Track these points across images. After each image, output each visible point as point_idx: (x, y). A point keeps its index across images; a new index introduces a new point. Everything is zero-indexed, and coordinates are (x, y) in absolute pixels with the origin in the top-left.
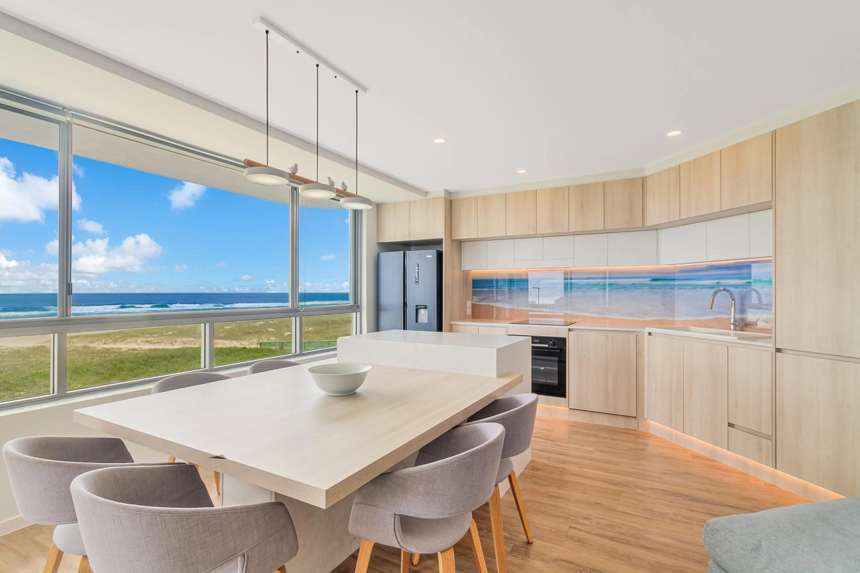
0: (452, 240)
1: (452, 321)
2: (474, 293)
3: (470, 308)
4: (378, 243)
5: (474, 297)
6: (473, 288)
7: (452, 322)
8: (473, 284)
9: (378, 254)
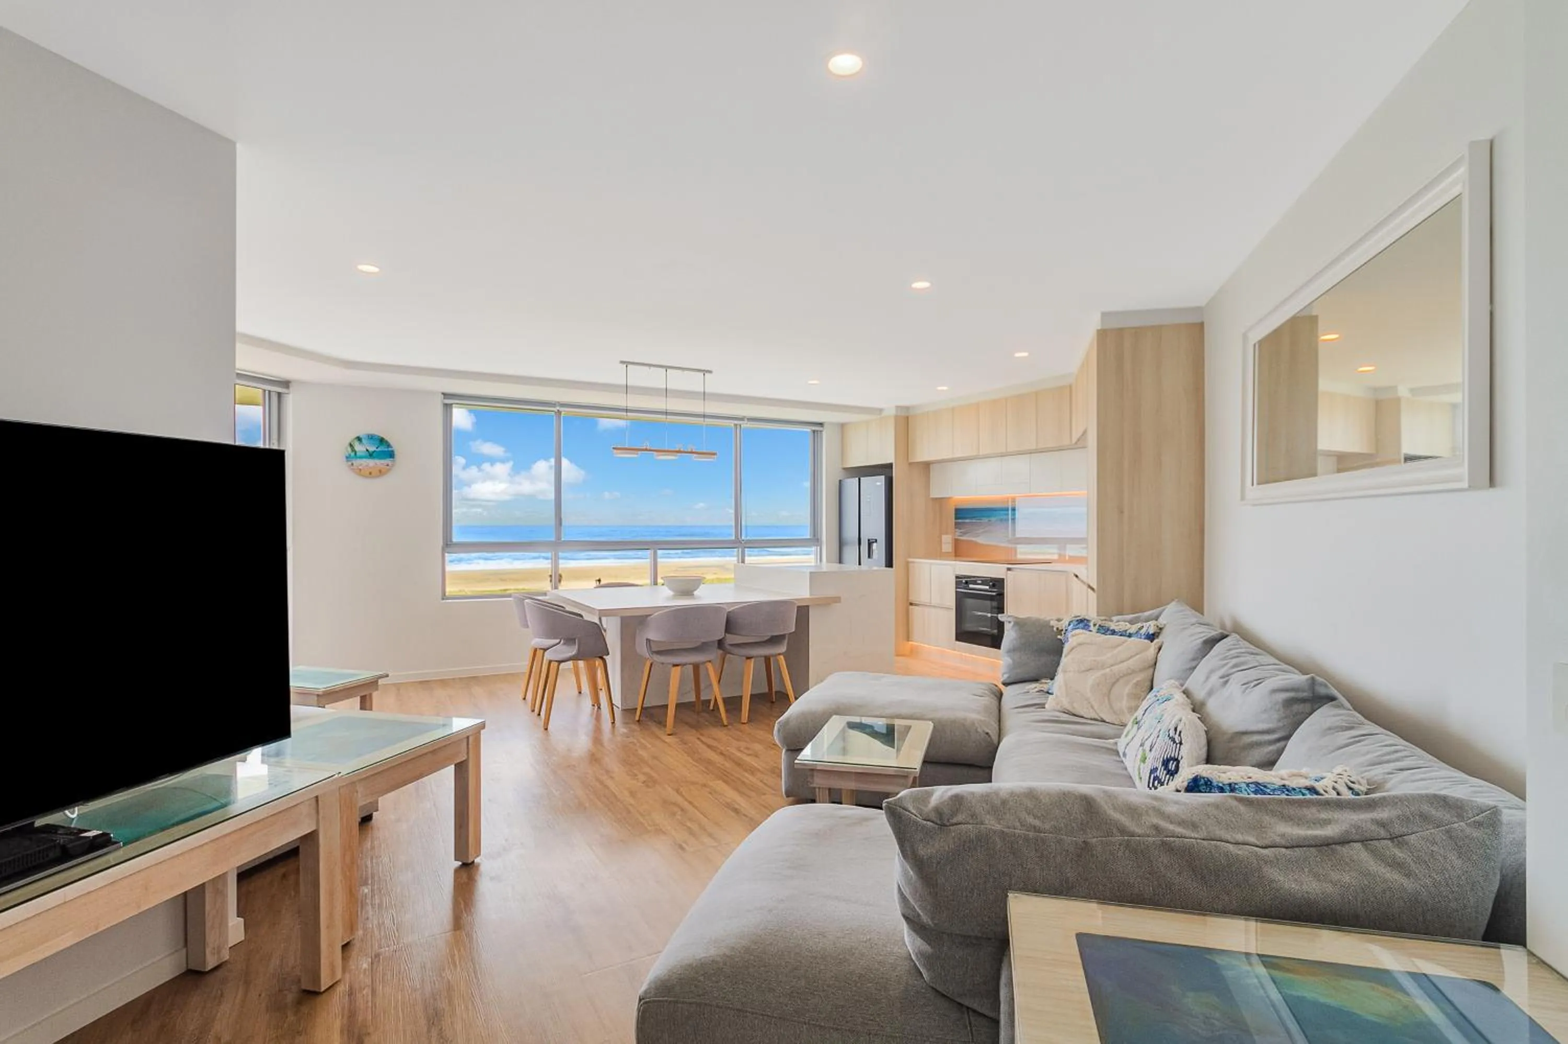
0: (911, 464)
1: (910, 557)
2: (957, 525)
3: (949, 543)
4: (844, 469)
5: (957, 530)
6: (956, 518)
7: (910, 560)
8: (956, 514)
9: (840, 481)
